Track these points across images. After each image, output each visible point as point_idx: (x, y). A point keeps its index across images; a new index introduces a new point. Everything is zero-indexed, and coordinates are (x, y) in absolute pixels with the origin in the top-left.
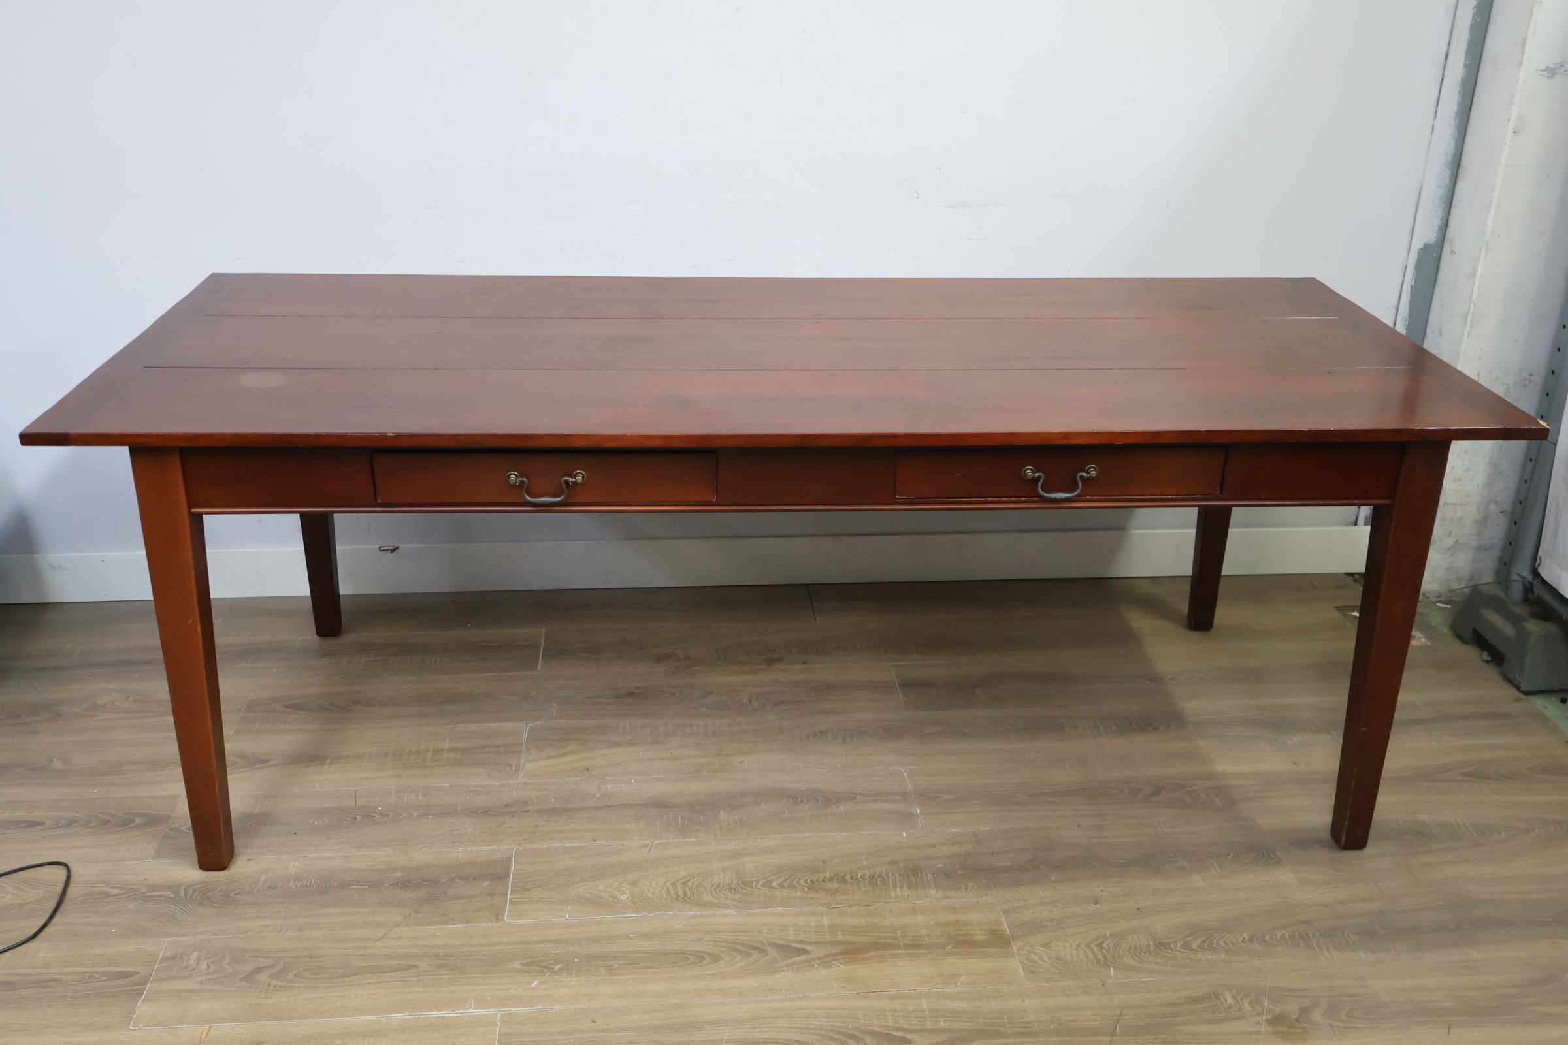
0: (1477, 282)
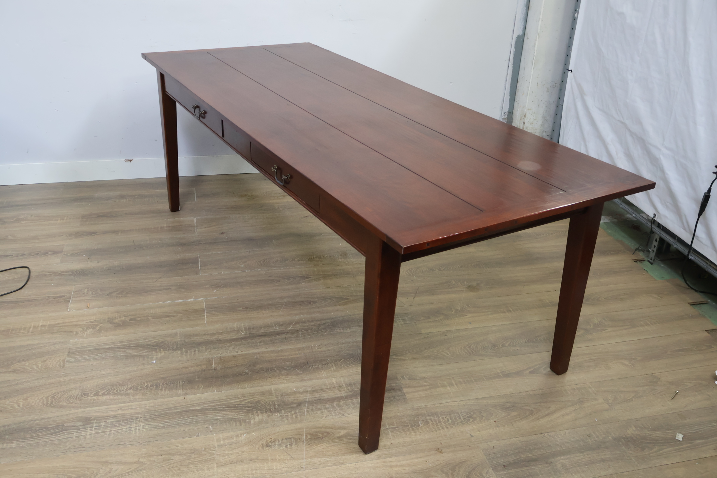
0: (536, 48)
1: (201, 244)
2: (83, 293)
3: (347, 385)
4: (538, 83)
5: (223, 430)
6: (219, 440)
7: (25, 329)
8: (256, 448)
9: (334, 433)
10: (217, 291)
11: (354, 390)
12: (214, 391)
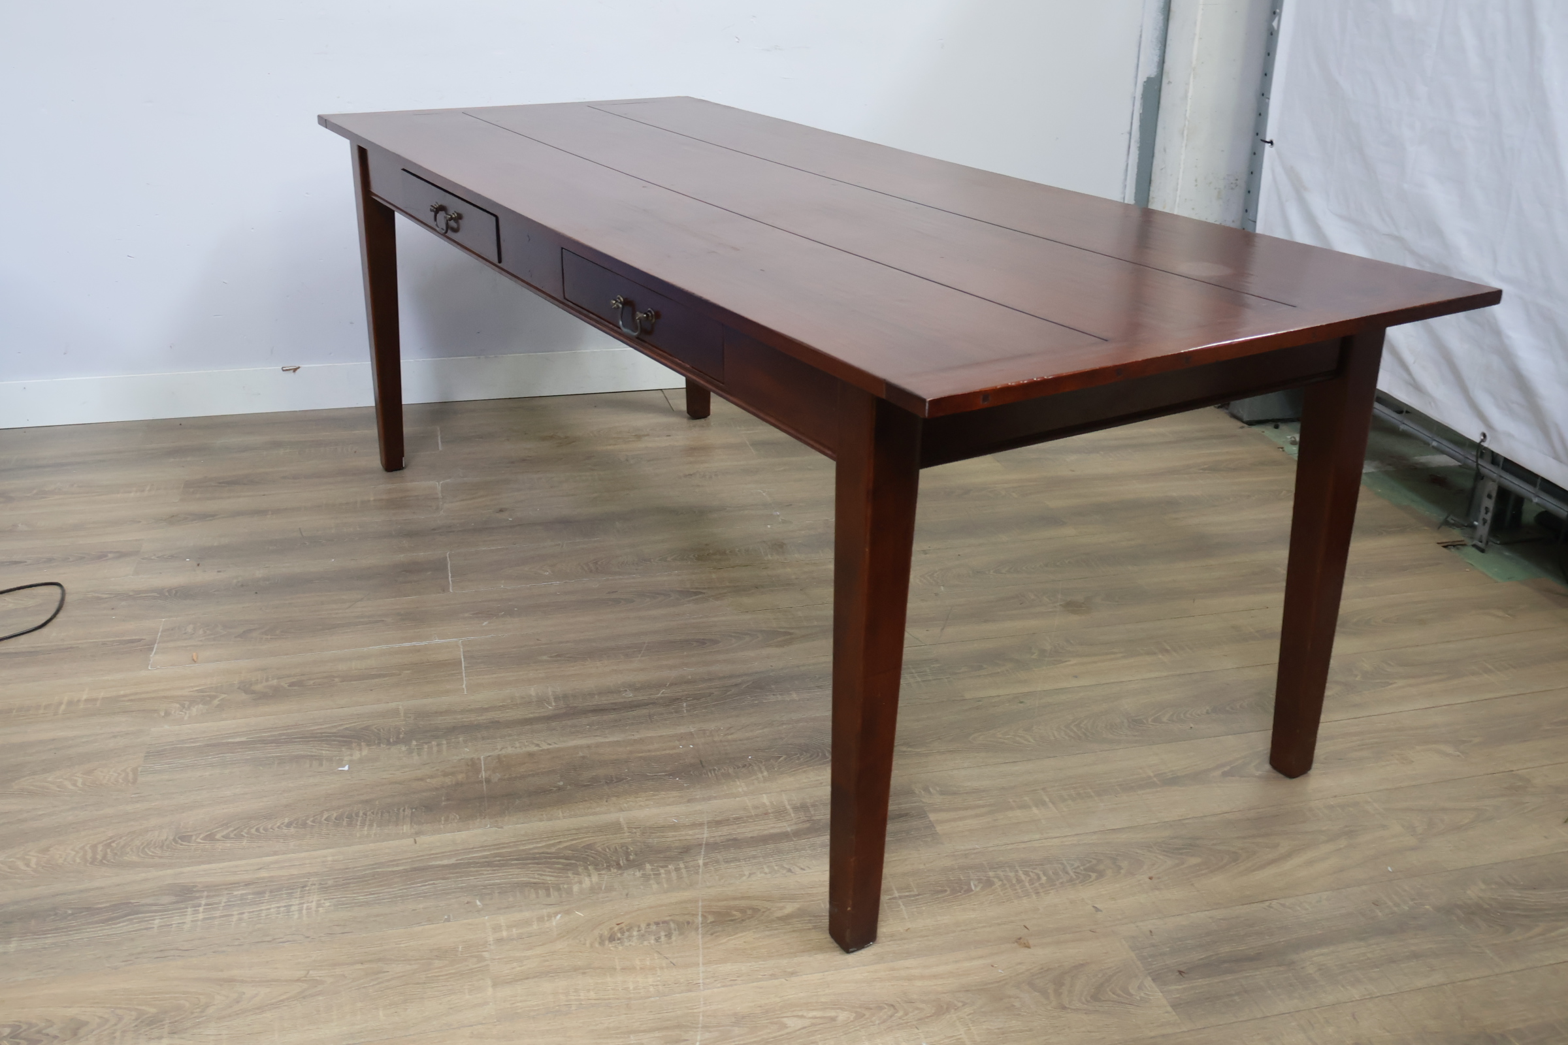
0: (1189, 101)
1: (453, 532)
2: (185, 633)
3: (796, 809)
4: (1196, 180)
5: (507, 908)
6: (497, 928)
7: (46, 707)
8: (585, 944)
9: (770, 909)
10: (489, 623)
11: (814, 818)
12: (486, 825)
